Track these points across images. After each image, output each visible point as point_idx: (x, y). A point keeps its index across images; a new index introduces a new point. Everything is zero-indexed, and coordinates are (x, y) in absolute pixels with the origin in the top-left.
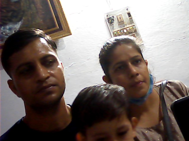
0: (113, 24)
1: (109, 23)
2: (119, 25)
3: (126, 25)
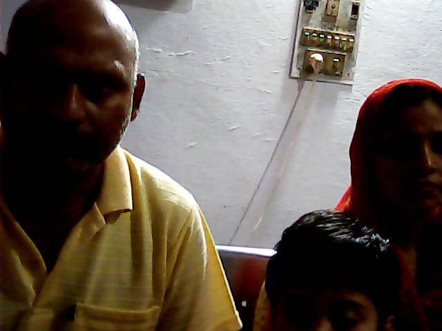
0: (311, 11)
2: (323, 20)
3: (338, 27)
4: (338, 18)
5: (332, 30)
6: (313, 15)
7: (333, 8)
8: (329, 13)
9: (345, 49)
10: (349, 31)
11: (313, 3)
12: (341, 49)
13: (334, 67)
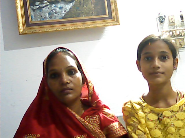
0: (163, 23)
1: (159, 21)
2: (169, 25)
3: (176, 27)
4: (175, 23)
5: (174, 28)
6: (164, 24)
7: (172, 19)
8: (171, 22)
9: (182, 35)
10: (182, 27)
11: (162, 19)
12: (181, 36)
13: (180, 44)
